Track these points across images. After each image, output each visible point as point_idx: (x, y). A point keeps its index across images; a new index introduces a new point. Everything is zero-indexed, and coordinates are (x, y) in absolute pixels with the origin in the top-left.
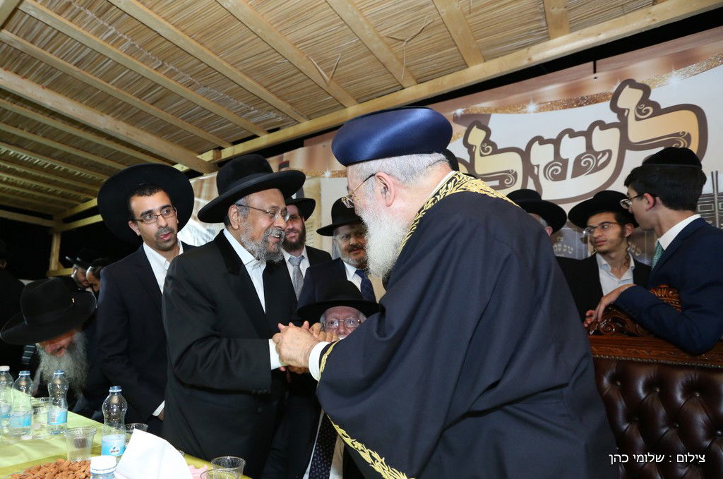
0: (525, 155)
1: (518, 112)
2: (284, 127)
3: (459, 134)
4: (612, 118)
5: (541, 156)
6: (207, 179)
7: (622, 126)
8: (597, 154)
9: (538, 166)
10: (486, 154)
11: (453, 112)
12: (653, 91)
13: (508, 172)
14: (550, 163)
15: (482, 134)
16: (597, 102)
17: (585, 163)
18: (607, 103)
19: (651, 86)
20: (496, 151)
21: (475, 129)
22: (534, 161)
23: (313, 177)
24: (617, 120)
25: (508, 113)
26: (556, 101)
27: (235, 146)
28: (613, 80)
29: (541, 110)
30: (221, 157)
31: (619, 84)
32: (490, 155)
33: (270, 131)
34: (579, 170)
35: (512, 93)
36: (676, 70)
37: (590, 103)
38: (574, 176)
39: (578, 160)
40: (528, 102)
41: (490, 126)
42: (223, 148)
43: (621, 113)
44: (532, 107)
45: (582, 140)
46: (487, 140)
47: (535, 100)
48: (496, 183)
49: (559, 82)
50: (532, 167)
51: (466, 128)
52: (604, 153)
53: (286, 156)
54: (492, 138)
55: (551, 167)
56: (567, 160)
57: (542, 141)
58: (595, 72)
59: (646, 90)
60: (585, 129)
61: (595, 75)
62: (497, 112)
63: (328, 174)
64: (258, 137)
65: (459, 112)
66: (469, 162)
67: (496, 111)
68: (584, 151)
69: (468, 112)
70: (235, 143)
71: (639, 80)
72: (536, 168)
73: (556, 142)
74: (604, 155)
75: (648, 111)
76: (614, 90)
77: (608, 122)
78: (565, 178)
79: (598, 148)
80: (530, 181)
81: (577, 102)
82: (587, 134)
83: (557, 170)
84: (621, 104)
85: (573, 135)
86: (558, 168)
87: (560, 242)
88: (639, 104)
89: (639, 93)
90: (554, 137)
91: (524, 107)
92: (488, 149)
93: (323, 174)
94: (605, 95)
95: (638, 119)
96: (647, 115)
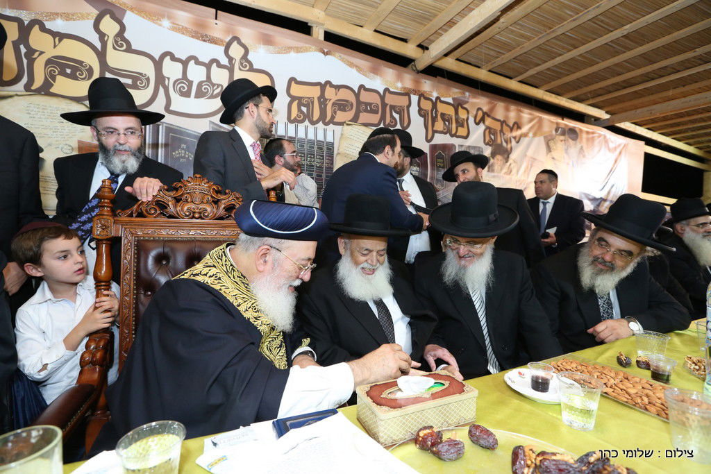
0: (158, 65)
1: (152, 20)
3: (89, 14)
4: (225, 61)
5: (172, 70)
7: (230, 69)
8: (213, 85)
9: (169, 79)
10: (117, 48)
12: (250, 53)
13: (141, 74)
14: (178, 80)
15: (117, 28)
16: (216, 44)
17: (205, 89)
18: (222, 48)
19: (249, 48)
20: (129, 50)
21: (107, 19)
22: (166, 72)
24: (228, 65)
26: (186, 28)
28: (228, 31)
29: (174, 29)
31: (231, 36)
32: (123, 51)
34: (200, 94)
36: (264, 44)
37: (211, 43)
38: (197, 97)
39: (200, 84)
40: (162, 16)
41: (125, 21)
43: (231, 59)
44: (166, 23)
45: (204, 69)
46: (120, 35)
47: (169, 18)
48: (130, 81)
49: (189, 12)
50: (163, 78)
51: (97, 12)
52: (218, 85)
54: (126, 35)
55: (178, 84)
56: (192, 82)
57: (174, 58)
58: (216, 19)
59: (247, 51)
60: (207, 61)
61: (216, 21)
62: (133, 11)
66: (100, 49)
67: (132, 9)
68: (205, 79)
71: (242, 40)
72: (167, 79)
73: (185, 63)
74: (218, 87)
75: (246, 66)
76: (228, 39)
77: (222, 63)
78: (189, 97)
79: (214, 80)
80: (161, 90)
81: (202, 37)
82: (208, 66)
83: (184, 88)
84: (231, 53)
85: (198, 62)
86: (185, 86)
87: (183, 149)
88: (242, 58)
89: (242, 50)
90: (183, 59)
91: (159, 19)
92: (122, 44)
94: (222, 41)
95: (240, 69)
96: (246, 69)
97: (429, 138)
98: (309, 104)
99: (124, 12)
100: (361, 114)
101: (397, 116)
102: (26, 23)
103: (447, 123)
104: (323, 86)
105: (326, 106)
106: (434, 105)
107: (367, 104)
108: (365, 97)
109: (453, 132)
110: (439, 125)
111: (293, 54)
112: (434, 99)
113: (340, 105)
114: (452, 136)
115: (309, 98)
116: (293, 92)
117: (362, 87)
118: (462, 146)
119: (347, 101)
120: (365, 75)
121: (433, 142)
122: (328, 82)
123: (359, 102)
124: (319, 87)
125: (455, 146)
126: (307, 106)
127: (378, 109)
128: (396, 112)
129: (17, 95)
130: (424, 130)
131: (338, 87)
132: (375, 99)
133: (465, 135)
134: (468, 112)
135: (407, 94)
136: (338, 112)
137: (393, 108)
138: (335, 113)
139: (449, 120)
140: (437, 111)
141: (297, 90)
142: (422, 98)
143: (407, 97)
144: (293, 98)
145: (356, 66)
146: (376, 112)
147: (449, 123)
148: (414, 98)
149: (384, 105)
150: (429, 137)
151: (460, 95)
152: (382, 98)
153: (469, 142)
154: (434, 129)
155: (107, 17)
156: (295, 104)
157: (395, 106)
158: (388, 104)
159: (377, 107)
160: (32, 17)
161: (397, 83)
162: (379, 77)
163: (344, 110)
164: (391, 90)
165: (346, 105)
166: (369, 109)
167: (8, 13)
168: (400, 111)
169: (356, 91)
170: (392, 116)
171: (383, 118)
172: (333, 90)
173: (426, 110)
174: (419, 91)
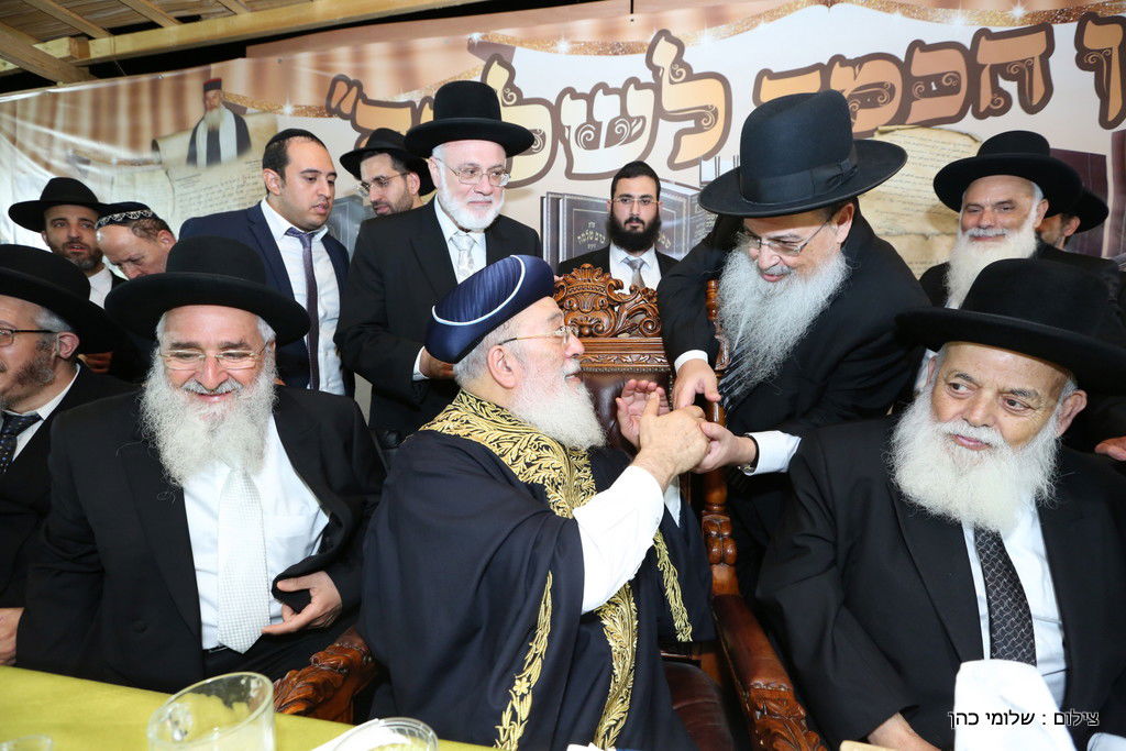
0: (555, 111)
1: (544, 48)
2: (209, 15)
3: (475, 70)
4: (646, 76)
5: (573, 114)
6: (65, 93)
7: (657, 88)
8: (631, 120)
9: (569, 128)
10: (509, 103)
11: (469, 37)
12: (687, 50)
14: (582, 126)
15: (505, 74)
16: (633, 53)
17: (619, 130)
18: (643, 57)
19: (685, 43)
20: (523, 101)
22: (565, 121)
23: (265, 112)
24: (652, 81)
25: (535, 49)
26: (590, 43)
27: (117, 37)
28: (649, 27)
29: (574, 51)
30: (88, 54)
31: (655, 33)
32: (514, 105)
33: (184, 20)
34: (613, 140)
35: (540, 22)
36: (710, 27)
37: (626, 53)
38: (607, 145)
39: (612, 124)
40: (558, 38)
41: (514, 64)
42: (91, 38)
43: (655, 70)
44: (563, 46)
45: (616, 98)
46: (510, 84)
47: (567, 37)
50: (563, 127)
51: (484, 63)
52: (638, 118)
53: (215, 69)
54: (517, 82)
55: (584, 130)
56: (600, 123)
57: (575, 96)
58: (632, 12)
59: (681, 48)
60: (620, 86)
61: (632, 16)
62: (523, 46)
63: (289, 110)
64: (160, 27)
65: (476, 37)
67: (522, 43)
68: (619, 114)
69: (486, 40)
70: (116, 31)
71: (675, 33)
72: (567, 131)
73: (589, 99)
74: (637, 122)
75: (681, 73)
76: (650, 40)
77: (642, 81)
78: (597, 147)
79: (632, 112)
80: (561, 146)
81: (613, 49)
82: (622, 92)
83: (589, 136)
84: (656, 60)
85: (608, 91)
86: (590, 132)
87: (592, 229)
88: (673, 63)
89: (674, 49)
90: (588, 91)
91: (554, 44)
92: (512, 96)
93: (281, 107)
94: (641, 45)
95: (672, 82)
96: (681, 79)
97: (1111, 118)
99: (512, 50)
100: (914, 104)
101: (1010, 87)
102: (418, 104)
104: (825, 70)
107: (927, 79)
108: (922, 66)
111: (763, 26)
113: (864, 97)
116: (766, 95)
117: (917, 45)
119: (880, 85)
120: (924, 19)
121: (1123, 128)
122: (839, 59)
123: (909, 80)
124: (817, 73)
128: (1008, 77)
130: (1097, 101)
131: (859, 62)
132: (955, 63)
135: (1043, 26)
136: (860, 113)
137: (1000, 70)
142: (1090, 24)
143: (1042, 35)
145: (901, 5)
146: (955, 90)
148: (1065, 33)
149: (974, 69)
150: (1113, 115)
152: (970, 55)
155: (495, 65)
157: (1007, 64)
158: (984, 66)
159: (954, 78)
160: (423, 95)
161: (1010, 9)
162: (959, 11)
163: (875, 105)
164: (994, 29)
165: (878, 94)
166: (934, 88)
167: (403, 98)
168: (1021, 73)
169: (902, 57)
170: (996, 89)
171: (972, 100)
172: (849, 70)
173: (1100, 51)
174: (1079, 9)
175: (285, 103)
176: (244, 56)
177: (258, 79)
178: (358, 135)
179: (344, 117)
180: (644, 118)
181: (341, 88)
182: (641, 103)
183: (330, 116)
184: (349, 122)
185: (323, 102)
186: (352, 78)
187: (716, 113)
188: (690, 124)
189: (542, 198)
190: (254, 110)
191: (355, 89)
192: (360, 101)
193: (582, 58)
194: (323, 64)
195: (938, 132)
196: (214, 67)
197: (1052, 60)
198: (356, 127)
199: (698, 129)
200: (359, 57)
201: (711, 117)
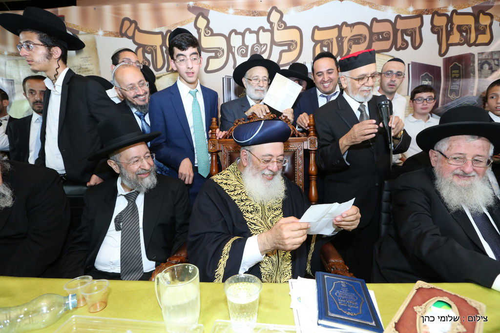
0: (228, 39)
1: (224, 12)
3: (191, 19)
4: (267, 26)
5: (236, 41)
7: (272, 31)
8: (261, 45)
10: (206, 35)
11: (188, 3)
12: (284, 16)
13: (219, 48)
14: (240, 47)
15: (205, 22)
16: (261, 16)
17: (256, 49)
18: (266, 17)
19: (283, 12)
20: (213, 35)
21: (201, 18)
22: (232, 44)
23: (88, 33)
24: (270, 28)
25: (219, 11)
26: (243, 10)
28: (268, 5)
29: (236, 13)
31: (271, 8)
32: (209, 36)
36: (293, 6)
37: (258, 16)
39: (253, 47)
40: (229, 7)
41: (209, 17)
43: (271, 24)
44: (231, 11)
45: (255, 35)
46: (207, 27)
47: (233, 7)
48: (213, 54)
50: (231, 47)
51: (194, 16)
52: (264, 45)
53: (61, 10)
54: (210, 26)
55: (241, 48)
56: (248, 46)
57: (237, 33)
59: (282, 15)
60: (256, 30)
62: (213, 9)
63: (101, 33)
65: (191, 4)
67: (212, 8)
68: (256, 42)
69: (196, 5)
71: (279, 8)
72: (233, 48)
73: (243, 35)
74: (264, 46)
75: (282, 26)
76: (268, 11)
77: (266, 28)
79: (262, 42)
80: (231, 55)
81: (253, 13)
82: (257, 33)
83: (243, 51)
84: (271, 20)
85: (251, 32)
86: (243, 49)
88: (279, 21)
89: (279, 15)
90: (242, 32)
91: (227, 10)
92: (209, 32)
93: (97, 32)
94: (265, 12)
95: (278, 29)
96: (282, 28)
97: (443, 53)
98: (329, 44)
99: (208, 11)
100: (374, 44)
101: (408, 38)
102: (164, 33)
103: (464, 34)
104: (339, 28)
105: (342, 43)
106: (450, 19)
107: (378, 34)
108: (377, 28)
109: (472, 41)
110: (456, 37)
111: (315, 8)
112: (449, 14)
113: (354, 40)
114: (470, 45)
115: (329, 40)
116: (317, 38)
117: (374, 20)
118: (482, 53)
119: (361, 35)
120: (377, 9)
121: (447, 56)
122: (345, 23)
123: (371, 34)
124: (337, 29)
125: (474, 55)
126: (328, 46)
127: (390, 37)
128: (407, 35)
129: (164, 75)
130: (438, 46)
131: (353, 25)
132: (388, 28)
133: (487, 41)
134: (492, 17)
135: (419, 15)
136: (354, 46)
137: (404, 32)
138: (351, 47)
139: (468, 30)
140: (452, 24)
141: (319, 36)
142: (436, 16)
143: (419, 19)
144: (316, 42)
145: (369, 3)
146: (388, 39)
147: (467, 34)
148: (427, 18)
149: (395, 31)
150: (443, 51)
151: (481, 2)
152: (394, 25)
153: (492, 48)
154: (449, 42)
155: (200, 17)
156: (319, 46)
157: (406, 30)
158: (399, 30)
159: (388, 34)
160: (167, 29)
161: (408, 8)
162: (390, 7)
163: (358, 43)
164: (403, 15)
165: (359, 39)
166: (381, 38)
167: (157, 30)
168: (411, 33)
169: (369, 24)
170: (403, 40)
171: (394, 43)
172: (349, 28)
173: (439, 27)
174: (432, 10)
175: (99, 29)
176: (75, 5)
177: (84, 16)
178: (136, 46)
179: (129, 37)
180: (267, 45)
181: (127, 23)
182: (265, 38)
183: (122, 37)
184: (131, 40)
185: (118, 30)
186: (132, 19)
187: (296, 43)
188: (286, 48)
189: (223, 78)
190: (84, 33)
191: (133, 25)
192: (136, 31)
193: (239, 16)
194: (117, 12)
195: (382, 55)
196: (59, 9)
197: (423, 29)
198: (135, 43)
199: (289, 50)
200: (135, 10)
201: (294, 45)
